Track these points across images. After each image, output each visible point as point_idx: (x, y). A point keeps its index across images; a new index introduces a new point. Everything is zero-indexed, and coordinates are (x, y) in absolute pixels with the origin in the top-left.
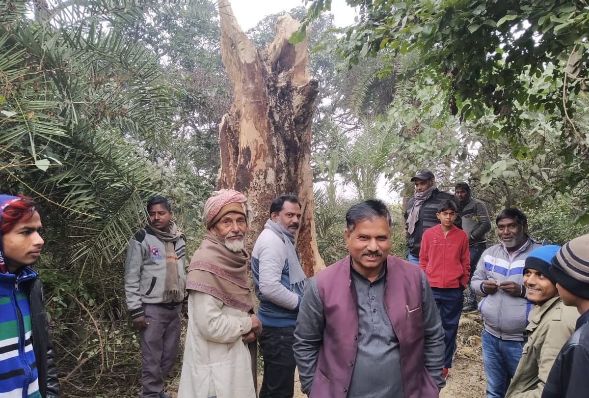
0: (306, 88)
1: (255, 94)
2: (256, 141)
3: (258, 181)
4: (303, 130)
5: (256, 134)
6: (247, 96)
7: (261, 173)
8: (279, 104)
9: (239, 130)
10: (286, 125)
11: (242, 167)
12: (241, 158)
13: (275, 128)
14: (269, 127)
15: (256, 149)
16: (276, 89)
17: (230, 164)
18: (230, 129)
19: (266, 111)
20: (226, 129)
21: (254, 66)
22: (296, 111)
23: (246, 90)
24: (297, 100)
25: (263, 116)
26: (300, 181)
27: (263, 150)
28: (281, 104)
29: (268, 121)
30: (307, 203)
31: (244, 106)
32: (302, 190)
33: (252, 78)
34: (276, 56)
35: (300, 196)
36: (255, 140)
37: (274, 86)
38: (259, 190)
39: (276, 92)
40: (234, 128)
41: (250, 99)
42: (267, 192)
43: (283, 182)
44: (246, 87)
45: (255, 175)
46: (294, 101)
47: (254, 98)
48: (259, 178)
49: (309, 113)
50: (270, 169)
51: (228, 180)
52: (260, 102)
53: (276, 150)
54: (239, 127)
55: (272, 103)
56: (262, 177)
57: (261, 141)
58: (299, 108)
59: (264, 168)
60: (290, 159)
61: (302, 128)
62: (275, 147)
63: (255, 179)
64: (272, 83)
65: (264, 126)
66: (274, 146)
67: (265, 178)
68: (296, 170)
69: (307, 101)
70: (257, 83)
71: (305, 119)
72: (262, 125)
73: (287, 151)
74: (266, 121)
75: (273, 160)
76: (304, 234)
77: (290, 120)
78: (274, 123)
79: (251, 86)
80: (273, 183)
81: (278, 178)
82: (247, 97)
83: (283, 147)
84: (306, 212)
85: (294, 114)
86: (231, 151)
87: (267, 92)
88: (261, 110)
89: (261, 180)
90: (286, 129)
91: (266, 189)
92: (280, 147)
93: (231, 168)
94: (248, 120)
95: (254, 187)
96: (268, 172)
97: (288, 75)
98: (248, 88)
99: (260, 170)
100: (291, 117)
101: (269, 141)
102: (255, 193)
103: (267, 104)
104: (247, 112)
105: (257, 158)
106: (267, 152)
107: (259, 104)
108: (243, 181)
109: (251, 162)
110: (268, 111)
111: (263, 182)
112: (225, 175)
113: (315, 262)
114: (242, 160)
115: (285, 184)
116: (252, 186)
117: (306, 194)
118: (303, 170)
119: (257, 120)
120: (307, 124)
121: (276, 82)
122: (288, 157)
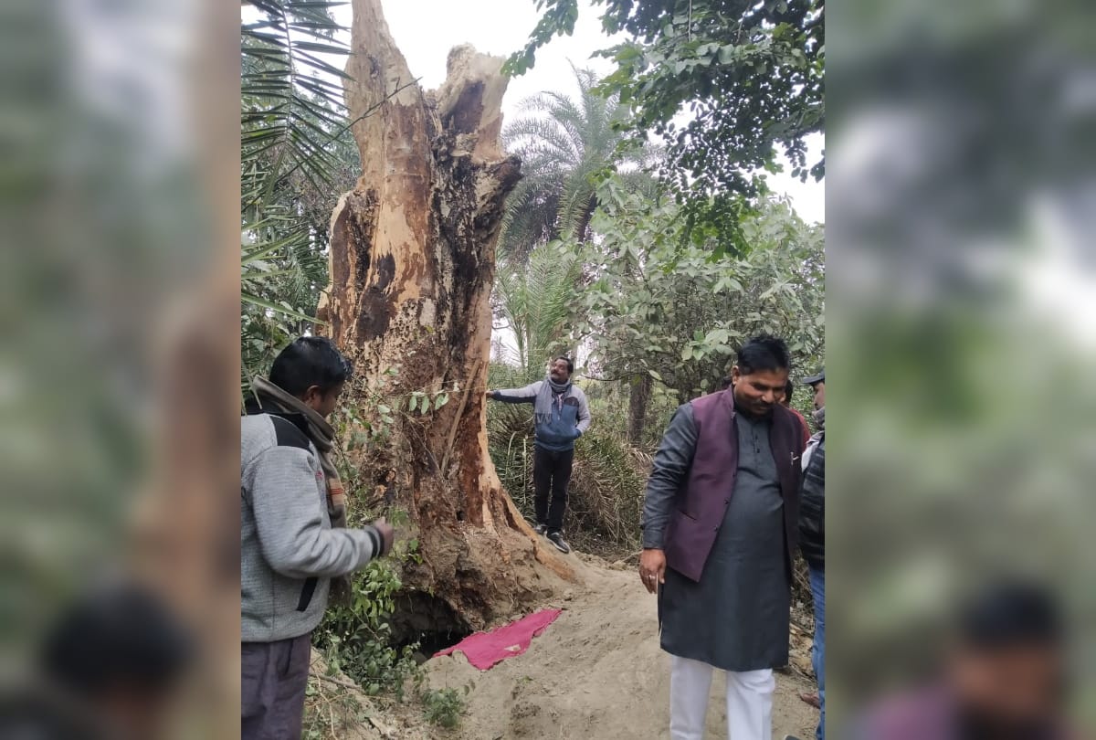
0: (503, 166)
1: (412, 162)
2: (407, 246)
3: (405, 320)
4: (485, 241)
5: (406, 235)
6: (396, 162)
7: (412, 306)
8: (451, 188)
9: (375, 223)
10: (461, 226)
11: (375, 290)
12: (374, 274)
13: (440, 228)
14: (432, 226)
15: (406, 261)
16: (451, 159)
17: (348, 284)
18: (354, 219)
19: (428, 194)
20: (347, 219)
21: (414, 113)
22: (480, 205)
23: (395, 153)
24: (485, 185)
25: (421, 203)
26: (471, 328)
27: (418, 264)
28: (456, 187)
29: (432, 215)
30: (480, 367)
31: (389, 181)
32: (473, 345)
33: (409, 135)
34: (448, 106)
35: (470, 353)
36: (405, 243)
37: (447, 153)
38: (406, 336)
39: (451, 165)
40: (363, 219)
41: (402, 170)
42: (420, 342)
43: (445, 326)
44: (395, 148)
45: (401, 308)
46: (478, 187)
47: (409, 168)
48: (407, 315)
49: (499, 213)
50: (429, 300)
51: (342, 310)
52: (419, 178)
53: (439, 267)
54: (373, 218)
55: (440, 183)
56: (412, 312)
57: (415, 248)
58: (486, 200)
59: (417, 298)
60: (460, 288)
61: (484, 236)
62: (439, 261)
63: (400, 315)
64: (444, 148)
65: (423, 222)
66: (437, 260)
67: (418, 314)
68: (466, 308)
69: (501, 191)
70: (417, 144)
71: (493, 222)
72: (419, 219)
73: (456, 273)
74: (427, 214)
75: (434, 284)
76: (468, 419)
77: (469, 218)
78: (440, 220)
79: (405, 146)
80: (431, 325)
81: (439, 319)
82: (395, 165)
83: (451, 264)
84: (477, 381)
85: (475, 209)
86: (353, 259)
87: (432, 163)
88: (419, 191)
89: (410, 318)
90: (461, 234)
91: (418, 335)
92: (446, 263)
93: (350, 291)
94: (395, 206)
95: (397, 329)
96: (425, 304)
97: (471, 140)
98: (399, 150)
99: (410, 301)
100: (470, 214)
101: (429, 249)
102: (399, 341)
103: (431, 184)
104: (394, 193)
105: (405, 277)
106: (425, 270)
107: (417, 182)
108: (376, 316)
109: (395, 284)
110: (432, 196)
111: (415, 321)
112: (338, 302)
113: (483, 468)
114: (376, 278)
115: (449, 331)
116: (394, 327)
117: (479, 351)
118: (478, 308)
119: (411, 209)
120: (493, 231)
121: (451, 147)
122: (456, 284)
